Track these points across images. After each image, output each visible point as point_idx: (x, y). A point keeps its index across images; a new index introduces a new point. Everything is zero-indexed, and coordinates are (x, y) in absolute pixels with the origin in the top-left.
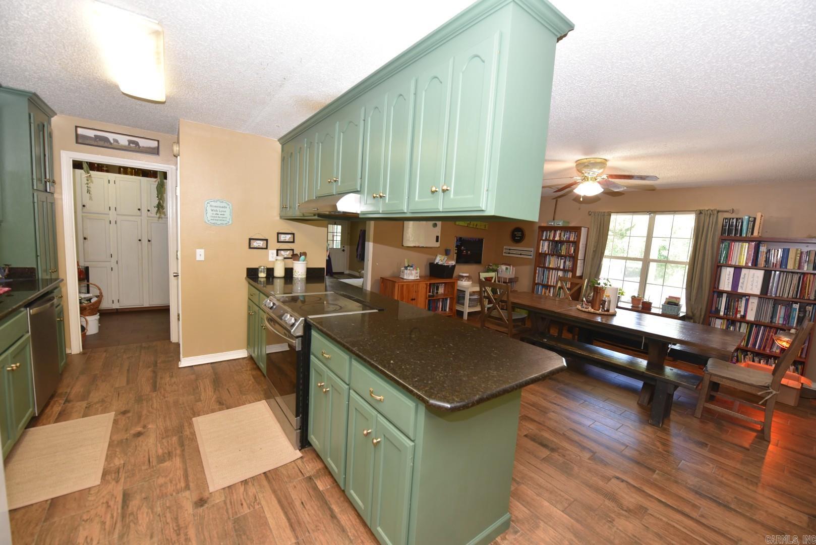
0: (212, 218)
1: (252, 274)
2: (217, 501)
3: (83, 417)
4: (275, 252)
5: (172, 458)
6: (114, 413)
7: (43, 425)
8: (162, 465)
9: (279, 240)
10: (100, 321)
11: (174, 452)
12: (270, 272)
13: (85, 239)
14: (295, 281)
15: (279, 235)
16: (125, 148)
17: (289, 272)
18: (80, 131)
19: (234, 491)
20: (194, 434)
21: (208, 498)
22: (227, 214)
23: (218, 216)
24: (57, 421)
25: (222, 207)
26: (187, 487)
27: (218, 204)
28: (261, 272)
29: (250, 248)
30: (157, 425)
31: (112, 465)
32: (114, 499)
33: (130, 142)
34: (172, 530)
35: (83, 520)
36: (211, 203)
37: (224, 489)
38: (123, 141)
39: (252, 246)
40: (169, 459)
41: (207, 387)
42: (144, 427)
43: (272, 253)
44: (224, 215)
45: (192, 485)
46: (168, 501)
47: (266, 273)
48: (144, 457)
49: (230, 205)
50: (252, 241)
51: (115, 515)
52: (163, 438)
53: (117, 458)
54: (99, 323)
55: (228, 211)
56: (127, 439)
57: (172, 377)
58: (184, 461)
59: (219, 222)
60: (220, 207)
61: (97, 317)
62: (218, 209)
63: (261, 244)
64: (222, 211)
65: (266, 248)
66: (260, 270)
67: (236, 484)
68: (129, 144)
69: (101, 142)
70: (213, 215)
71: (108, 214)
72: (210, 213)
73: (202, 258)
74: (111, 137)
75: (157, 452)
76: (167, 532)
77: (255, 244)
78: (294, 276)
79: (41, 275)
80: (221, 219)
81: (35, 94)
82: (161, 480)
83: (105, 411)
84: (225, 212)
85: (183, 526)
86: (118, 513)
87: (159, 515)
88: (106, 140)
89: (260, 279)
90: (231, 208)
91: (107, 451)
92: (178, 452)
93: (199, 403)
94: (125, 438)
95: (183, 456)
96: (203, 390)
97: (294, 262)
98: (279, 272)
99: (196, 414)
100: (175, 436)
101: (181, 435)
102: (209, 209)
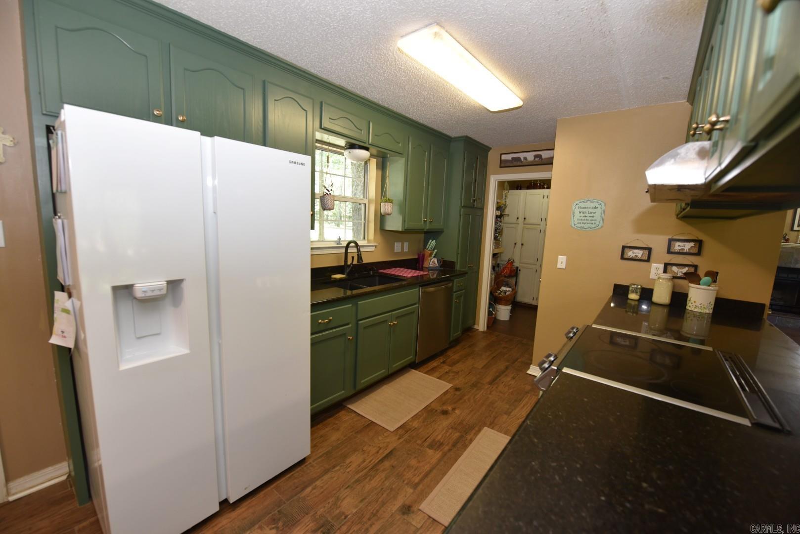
0: (580, 221)
1: (620, 292)
2: (414, 523)
3: (437, 378)
4: (662, 266)
5: (438, 450)
6: (451, 385)
7: (420, 371)
8: (427, 449)
9: (672, 250)
10: (512, 311)
11: (444, 446)
12: (646, 294)
13: (522, 245)
14: (687, 315)
15: (672, 243)
16: (531, 164)
17: (679, 300)
18: (504, 157)
19: (431, 529)
20: (471, 441)
21: (413, 512)
22: (598, 216)
23: (586, 218)
24: (425, 373)
25: (593, 208)
26: (415, 486)
27: (589, 204)
28: (633, 292)
29: (622, 258)
30: (461, 414)
31: (411, 424)
32: (385, 449)
33: (536, 156)
34: (372, 511)
35: (362, 449)
36: (580, 205)
37: (430, 517)
38: (530, 156)
39: (625, 256)
40: (435, 450)
41: (529, 404)
42: (454, 409)
43: (656, 268)
44: (593, 217)
45: (420, 487)
46: (397, 483)
47: (639, 294)
48: (428, 433)
49: (603, 204)
50: (626, 250)
51: (373, 461)
52: (452, 428)
53: (418, 421)
54: (511, 313)
55: (599, 211)
56: (436, 411)
57: (513, 378)
58: (440, 460)
59: (586, 226)
60: (590, 208)
61: (509, 307)
62: (587, 210)
63: (639, 253)
64: (591, 213)
65: (648, 260)
66: (630, 288)
67: (441, 524)
68: (535, 159)
69: (516, 163)
70: (581, 218)
71: (540, 225)
72: (577, 215)
73: (563, 266)
74: (522, 156)
75: (437, 436)
76: (370, 508)
77: (630, 254)
78: (688, 307)
79: (458, 267)
80: (588, 222)
81: (467, 137)
82: (413, 462)
83: (449, 382)
84: (595, 213)
85: (379, 516)
86: (374, 462)
87: (382, 489)
88: (518, 159)
89: (629, 301)
90: (603, 208)
91: (420, 411)
92: (446, 448)
93: (505, 416)
94: (437, 409)
95: (444, 455)
96: (522, 405)
97: (691, 285)
98: (662, 295)
99: (492, 425)
100: (461, 432)
101: (464, 435)
102: (577, 211)
